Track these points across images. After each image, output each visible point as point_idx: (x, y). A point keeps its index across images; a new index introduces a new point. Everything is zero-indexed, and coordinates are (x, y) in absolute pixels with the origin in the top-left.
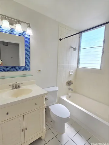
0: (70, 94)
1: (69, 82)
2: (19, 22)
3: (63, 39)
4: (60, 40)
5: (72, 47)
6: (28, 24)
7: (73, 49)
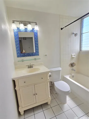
0: (73, 74)
1: (72, 64)
2: (30, 23)
3: (63, 28)
4: (62, 29)
5: (73, 33)
6: (35, 23)
7: (74, 35)
